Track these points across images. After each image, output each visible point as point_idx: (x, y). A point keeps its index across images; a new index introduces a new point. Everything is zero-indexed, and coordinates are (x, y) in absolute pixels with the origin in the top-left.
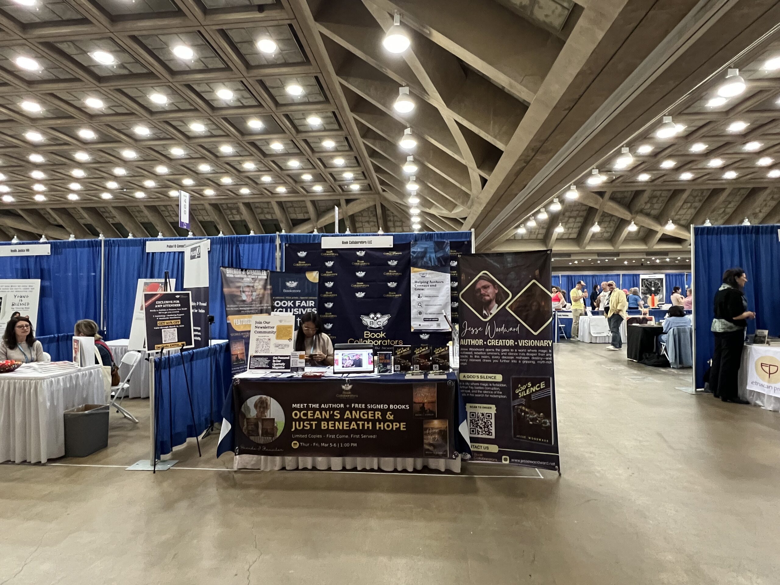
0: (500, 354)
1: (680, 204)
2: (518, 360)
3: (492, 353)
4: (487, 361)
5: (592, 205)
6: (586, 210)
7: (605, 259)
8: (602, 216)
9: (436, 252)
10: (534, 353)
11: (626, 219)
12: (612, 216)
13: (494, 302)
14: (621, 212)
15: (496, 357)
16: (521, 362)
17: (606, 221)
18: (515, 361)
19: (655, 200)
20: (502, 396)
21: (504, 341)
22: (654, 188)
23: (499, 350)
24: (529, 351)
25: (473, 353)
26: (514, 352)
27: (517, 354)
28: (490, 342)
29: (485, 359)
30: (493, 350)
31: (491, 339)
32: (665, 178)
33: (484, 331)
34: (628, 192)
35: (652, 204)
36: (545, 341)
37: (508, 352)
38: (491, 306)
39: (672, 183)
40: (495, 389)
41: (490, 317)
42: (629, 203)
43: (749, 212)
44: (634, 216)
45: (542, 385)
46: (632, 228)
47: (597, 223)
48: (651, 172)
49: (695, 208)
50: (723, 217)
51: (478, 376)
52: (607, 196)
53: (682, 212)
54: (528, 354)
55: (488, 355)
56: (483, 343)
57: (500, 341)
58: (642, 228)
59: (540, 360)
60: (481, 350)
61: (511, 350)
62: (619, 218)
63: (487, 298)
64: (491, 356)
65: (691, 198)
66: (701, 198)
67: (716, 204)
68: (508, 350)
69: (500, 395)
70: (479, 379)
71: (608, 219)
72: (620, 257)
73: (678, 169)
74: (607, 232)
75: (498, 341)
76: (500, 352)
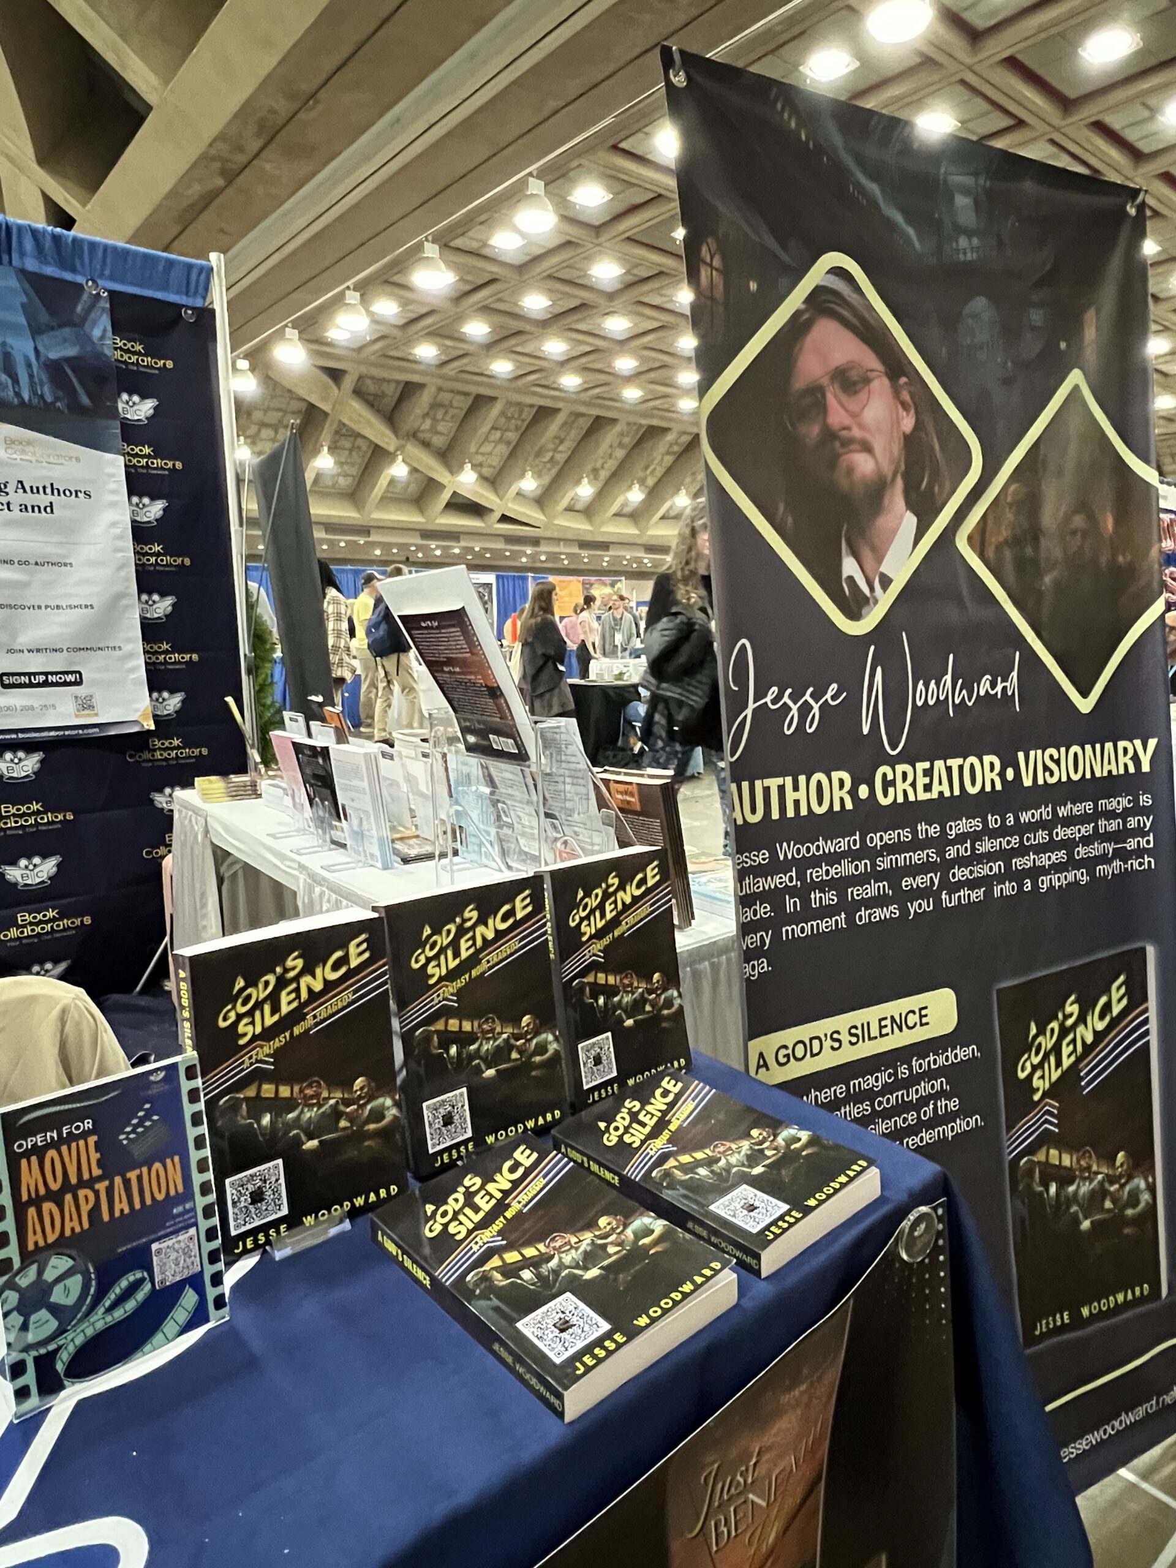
0: (941, 853)
1: (484, 430)
2: (1018, 876)
3: (901, 859)
4: (881, 914)
5: (314, 399)
6: (299, 412)
7: (340, 541)
8: (337, 433)
9: (36, 331)
10: (1083, 819)
11: (385, 446)
12: (359, 435)
13: (896, 499)
14: (377, 431)
15: (921, 881)
16: (1035, 884)
17: (343, 449)
18: (1008, 888)
19: (440, 414)
20: (960, 1125)
21: (954, 763)
22: (440, 382)
23: (934, 830)
24: (1062, 812)
25: (801, 876)
26: (1003, 831)
27: (1015, 840)
28: (887, 784)
29: (869, 903)
30: (906, 835)
31: (892, 762)
32: (465, 361)
33: (852, 705)
34: (389, 381)
35: (435, 420)
36: (1121, 744)
37: (976, 837)
38: (883, 522)
39: (476, 378)
40: (924, 1088)
41: (885, 601)
42: (391, 408)
43: (589, 467)
44: (402, 442)
45: (1117, 997)
46: (399, 470)
47: (326, 449)
48: (439, 340)
49: (508, 443)
50: (549, 470)
51: (835, 1036)
52: (348, 382)
53: (487, 448)
54: (1060, 833)
55: (879, 876)
56: (853, 792)
57: (939, 764)
58: (416, 475)
59: (1104, 859)
60: (843, 844)
61: (993, 821)
62: (371, 442)
63: (864, 465)
64: (893, 876)
65: (504, 419)
66: (519, 423)
67: (543, 440)
68: (976, 824)
69: (950, 1117)
70: (849, 1054)
71: (347, 443)
72: (373, 538)
73: (492, 346)
74: (346, 475)
75: (928, 773)
76: (941, 843)
